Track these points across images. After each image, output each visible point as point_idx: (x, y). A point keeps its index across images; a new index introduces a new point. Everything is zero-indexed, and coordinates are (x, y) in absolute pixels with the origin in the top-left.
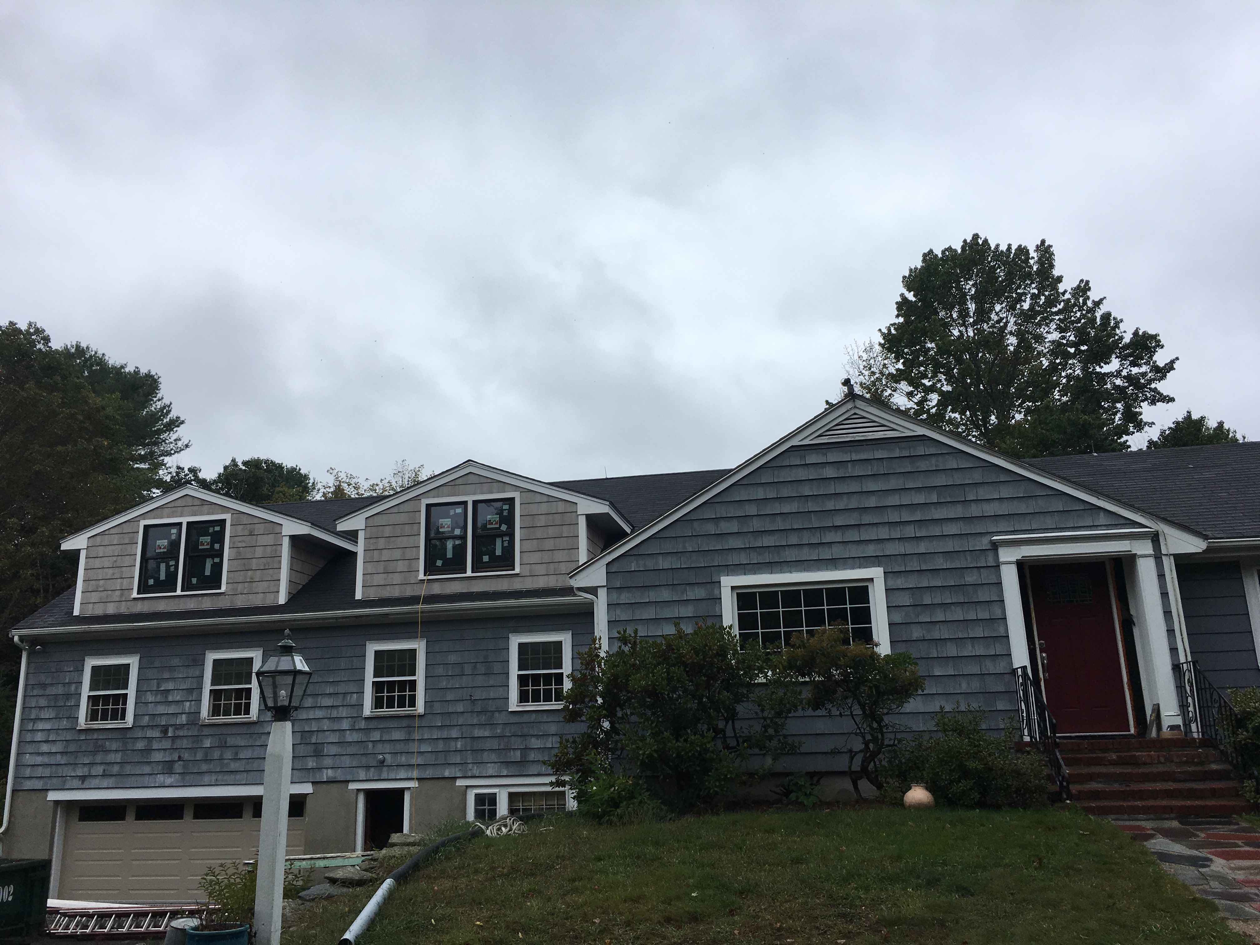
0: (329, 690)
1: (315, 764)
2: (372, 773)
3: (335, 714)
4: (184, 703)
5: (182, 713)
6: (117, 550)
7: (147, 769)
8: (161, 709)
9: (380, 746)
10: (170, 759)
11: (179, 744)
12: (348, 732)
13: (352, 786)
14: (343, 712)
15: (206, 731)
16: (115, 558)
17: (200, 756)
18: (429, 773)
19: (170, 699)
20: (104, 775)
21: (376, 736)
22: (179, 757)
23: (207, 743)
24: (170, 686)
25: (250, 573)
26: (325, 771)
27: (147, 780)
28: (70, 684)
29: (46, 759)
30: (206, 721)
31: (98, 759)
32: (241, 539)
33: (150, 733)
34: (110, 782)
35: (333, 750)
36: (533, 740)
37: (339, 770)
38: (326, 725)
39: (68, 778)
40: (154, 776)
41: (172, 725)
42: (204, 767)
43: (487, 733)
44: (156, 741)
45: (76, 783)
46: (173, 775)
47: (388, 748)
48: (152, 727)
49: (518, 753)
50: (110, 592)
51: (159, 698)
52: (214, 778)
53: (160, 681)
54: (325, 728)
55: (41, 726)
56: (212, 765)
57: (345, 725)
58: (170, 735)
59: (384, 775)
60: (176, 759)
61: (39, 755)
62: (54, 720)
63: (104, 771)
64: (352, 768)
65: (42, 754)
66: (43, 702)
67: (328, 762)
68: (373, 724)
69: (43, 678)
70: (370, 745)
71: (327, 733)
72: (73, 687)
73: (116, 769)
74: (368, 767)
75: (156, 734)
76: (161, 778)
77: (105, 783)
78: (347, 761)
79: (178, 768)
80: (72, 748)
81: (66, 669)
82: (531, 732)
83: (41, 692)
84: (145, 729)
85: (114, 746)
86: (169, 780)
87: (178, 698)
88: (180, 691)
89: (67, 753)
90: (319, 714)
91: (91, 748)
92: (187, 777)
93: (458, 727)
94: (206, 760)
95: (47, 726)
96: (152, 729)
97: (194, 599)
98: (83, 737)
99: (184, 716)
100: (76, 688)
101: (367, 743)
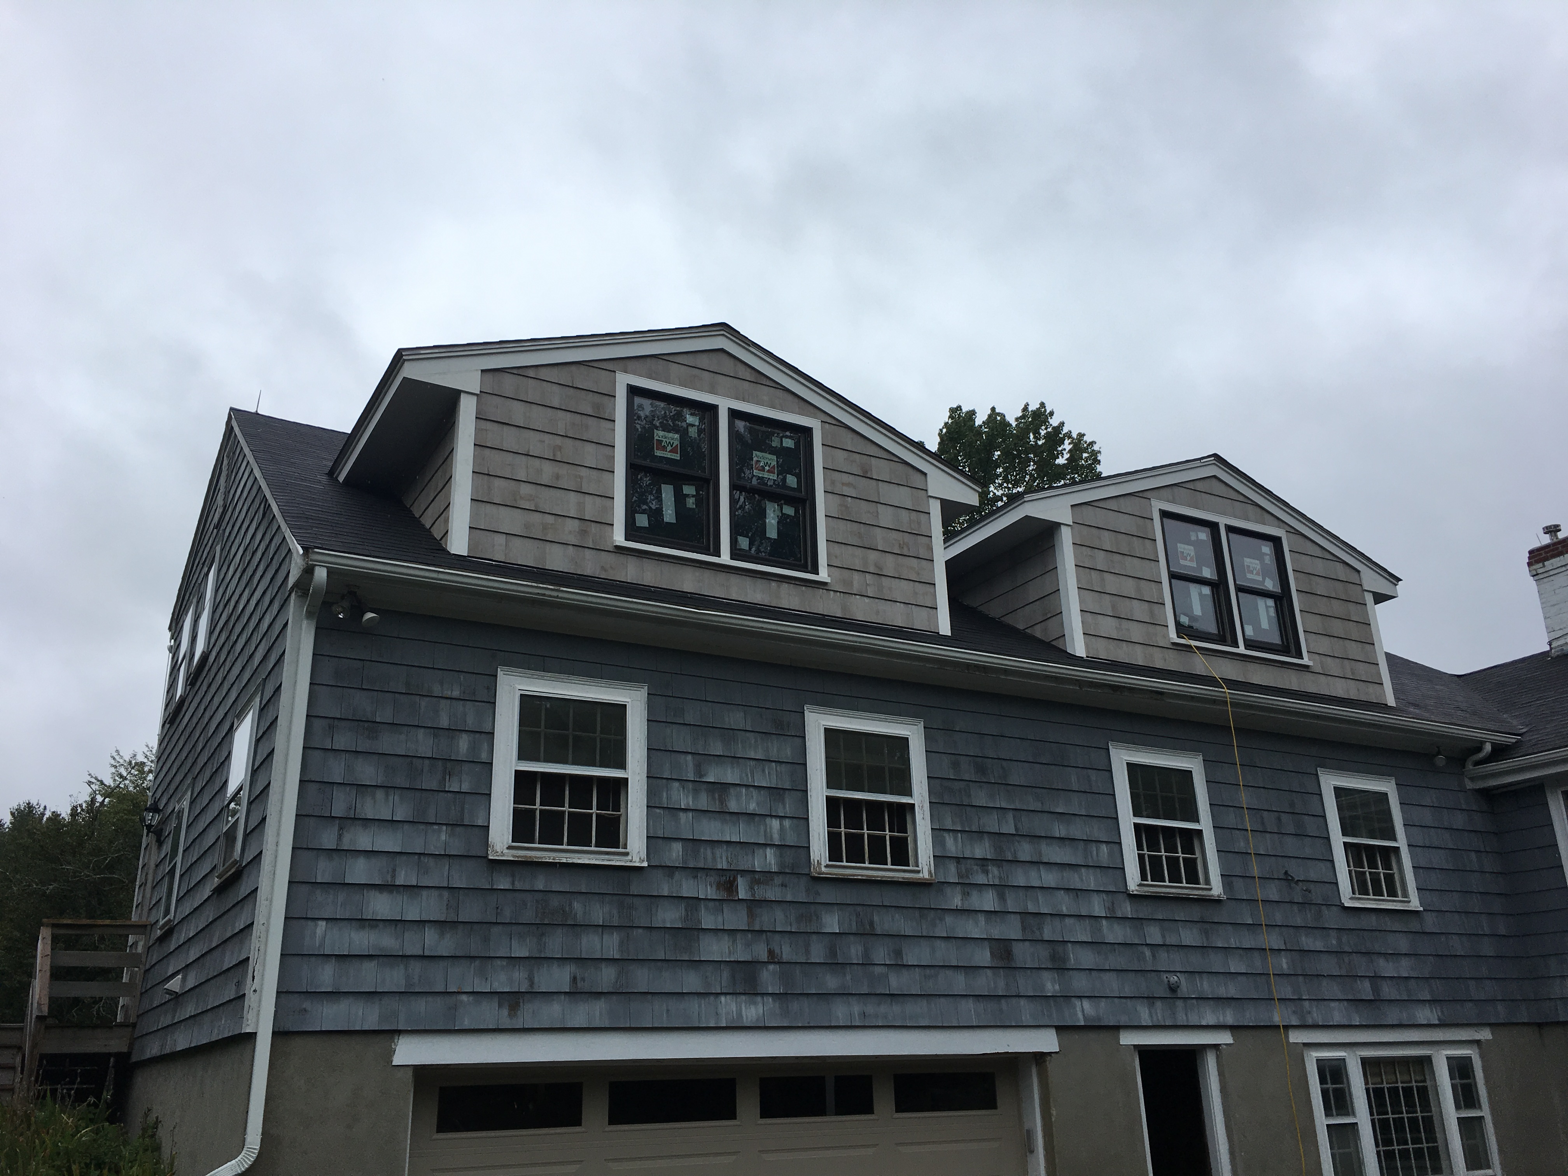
0: (1059, 830)
1: (1057, 987)
2: (1160, 1013)
3: (1075, 880)
4: (768, 820)
5: (766, 845)
6: (563, 422)
7: (691, 981)
8: (711, 830)
9: (1163, 955)
10: (748, 958)
11: (766, 919)
12: (1104, 922)
13: (1128, 1039)
14: (1090, 880)
15: (827, 895)
16: (558, 441)
17: (818, 954)
18: (1250, 1017)
19: (733, 806)
20: (575, 994)
21: (1154, 935)
22: (771, 952)
23: (832, 923)
24: (730, 775)
25: (873, 556)
26: (1077, 1003)
27: (695, 1009)
28: (453, 732)
29: (387, 941)
30: (823, 869)
31: (556, 944)
32: (845, 478)
33: (688, 888)
34: (596, 1011)
35: (1087, 958)
36: (1382, 962)
37: (1103, 1003)
38: (1065, 904)
39: (464, 998)
40: (712, 998)
41: (743, 872)
42: (832, 983)
43: (1319, 945)
44: (707, 908)
45: (491, 1013)
46: (759, 999)
47: (1176, 961)
48: (695, 872)
49: (1367, 984)
50: (550, 519)
51: (703, 802)
52: (856, 1008)
53: (703, 759)
54: (1065, 911)
55: (364, 840)
56: (848, 977)
57: (1097, 907)
58: (742, 895)
59: (1181, 1019)
60: (764, 957)
61: (363, 927)
62: (406, 826)
63: (574, 979)
64: (1123, 1000)
65: (373, 923)
66: (367, 772)
67: (1080, 983)
68: (1145, 910)
69: (363, 703)
70: (1148, 953)
71: (1068, 921)
72: (463, 744)
73: (606, 977)
74: (1151, 999)
75: (706, 890)
76: (728, 1007)
77: (581, 1014)
78: (1112, 984)
79: (769, 979)
80: (471, 911)
81: (437, 690)
82: (1377, 948)
83: (364, 745)
84: (677, 875)
85: (599, 913)
86: (751, 1012)
87: (752, 807)
88: (754, 792)
89: (455, 924)
90: (1049, 878)
91: (528, 916)
92: (795, 1006)
93: (1277, 929)
94: (835, 965)
95: (388, 842)
96: (695, 877)
97: (760, 583)
98: (503, 883)
99: (769, 852)
100: (474, 748)
101: (1140, 948)
